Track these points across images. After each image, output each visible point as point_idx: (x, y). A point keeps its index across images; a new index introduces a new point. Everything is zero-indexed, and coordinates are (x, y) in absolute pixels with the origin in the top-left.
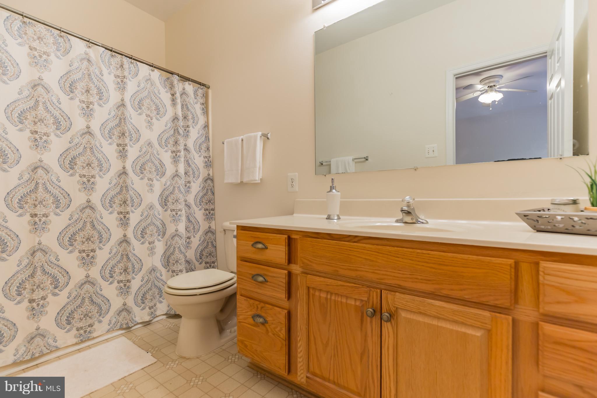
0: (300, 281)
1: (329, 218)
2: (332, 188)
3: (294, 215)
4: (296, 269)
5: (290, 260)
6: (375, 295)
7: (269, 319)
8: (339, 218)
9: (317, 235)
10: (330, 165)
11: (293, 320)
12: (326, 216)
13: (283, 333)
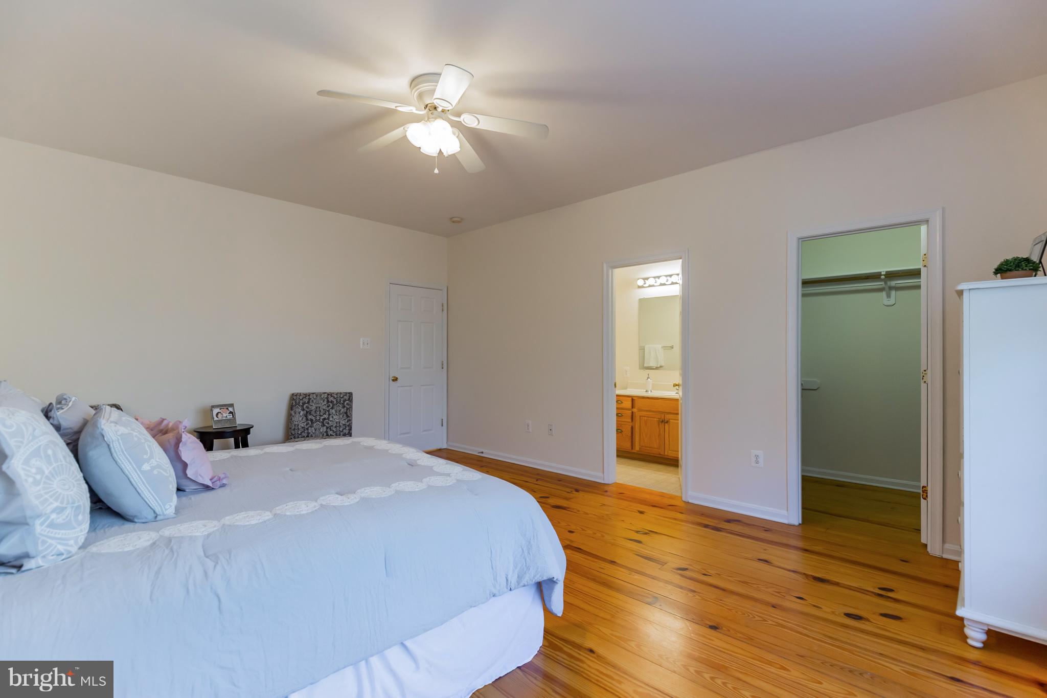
0: (637, 414)
1: (647, 391)
2: (648, 378)
3: (628, 389)
4: (634, 410)
5: (632, 407)
6: (663, 415)
7: (623, 430)
8: (651, 392)
9: (643, 398)
10: (644, 349)
11: (633, 430)
12: (645, 390)
13: (630, 434)
